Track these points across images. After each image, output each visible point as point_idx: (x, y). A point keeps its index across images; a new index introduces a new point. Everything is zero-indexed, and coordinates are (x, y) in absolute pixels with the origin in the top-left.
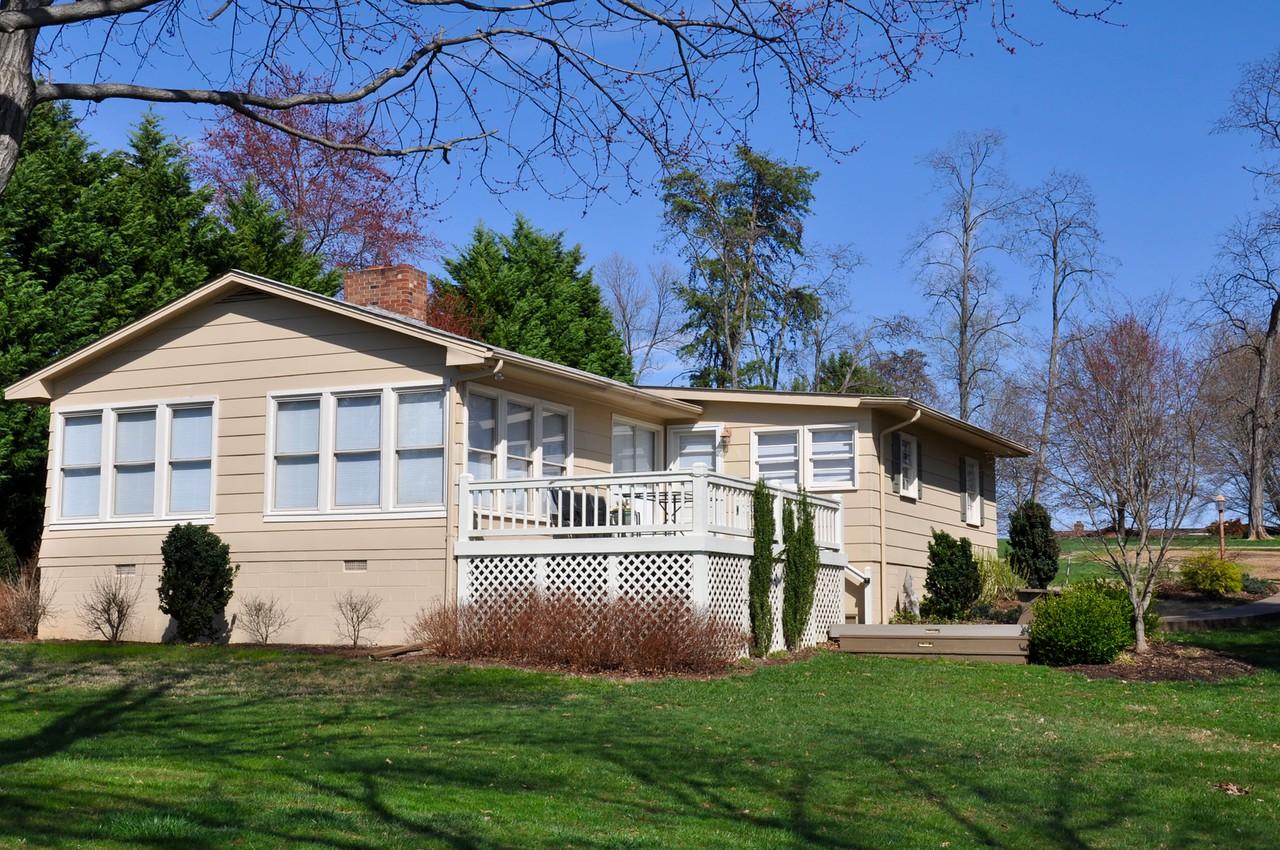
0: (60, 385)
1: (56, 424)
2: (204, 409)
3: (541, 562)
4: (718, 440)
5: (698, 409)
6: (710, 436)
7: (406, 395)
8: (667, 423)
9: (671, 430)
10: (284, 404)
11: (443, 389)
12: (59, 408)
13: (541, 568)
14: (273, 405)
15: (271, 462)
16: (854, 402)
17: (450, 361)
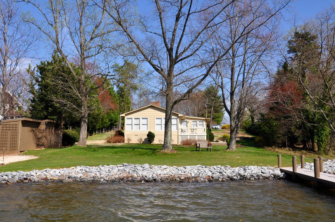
0: (126, 115)
1: (126, 119)
2: (147, 118)
3: (189, 136)
5: (186, 118)
6: (187, 121)
7: (172, 119)
9: (182, 120)
10: (157, 118)
11: (177, 118)
12: (126, 117)
14: (155, 119)
15: (155, 125)
16: (204, 118)
17: (179, 116)
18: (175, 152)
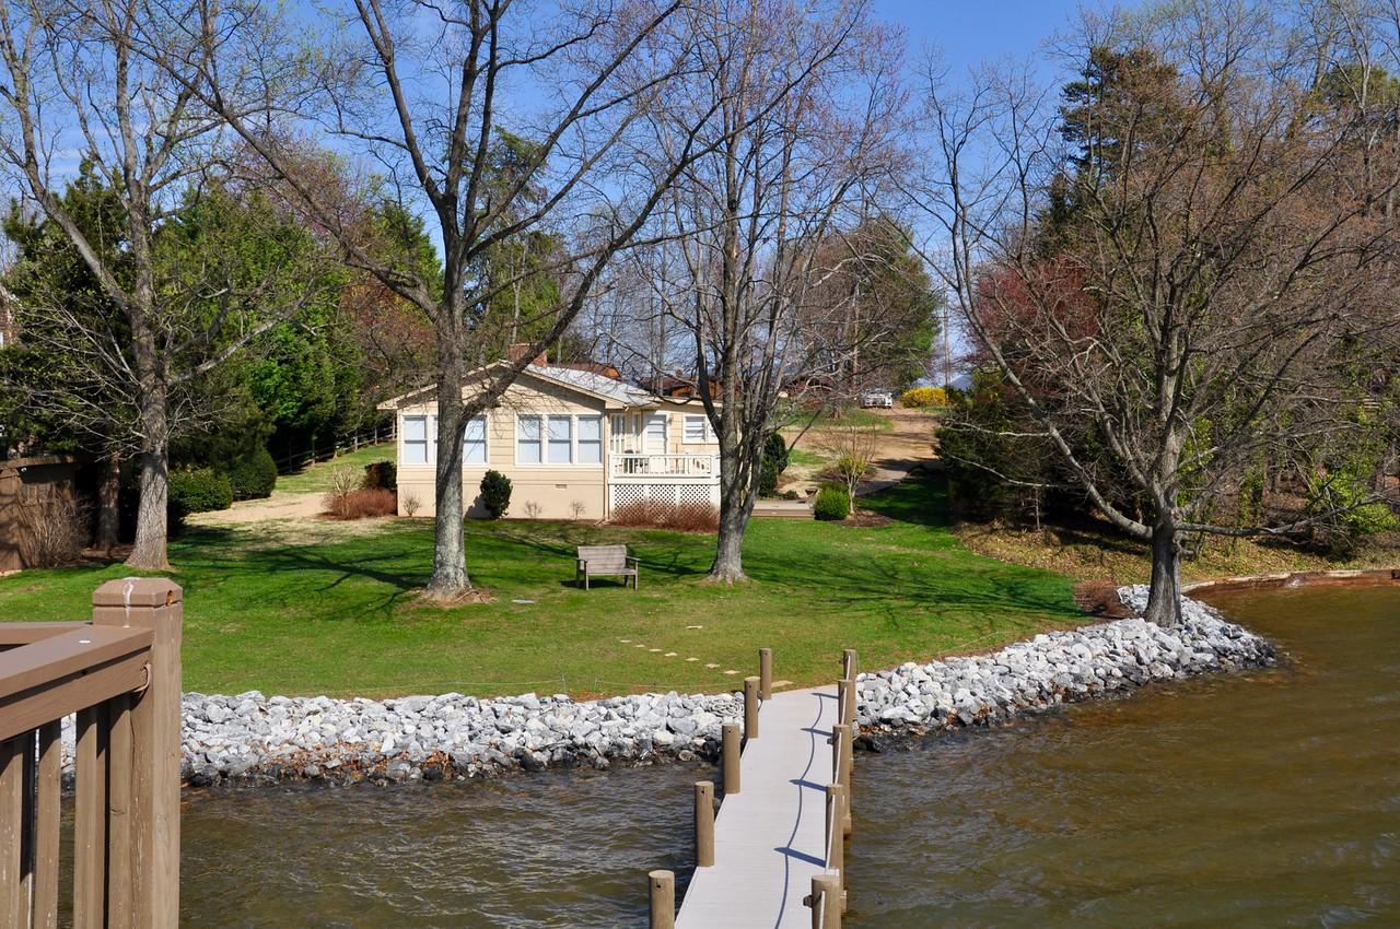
0: (402, 404)
1: (400, 420)
2: (483, 417)
3: (647, 487)
4: (668, 419)
5: (656, 405)
6: (663, 417)
7: (582, 418)
8: (642, 411)
9: (645, 413)
10: (522, 418)
11: (601, 417)
12: (401, 415)
13: (646, 490)
14: (517, 418)
15: (517, 442)
17: (607, 407)
18: (476, 600)
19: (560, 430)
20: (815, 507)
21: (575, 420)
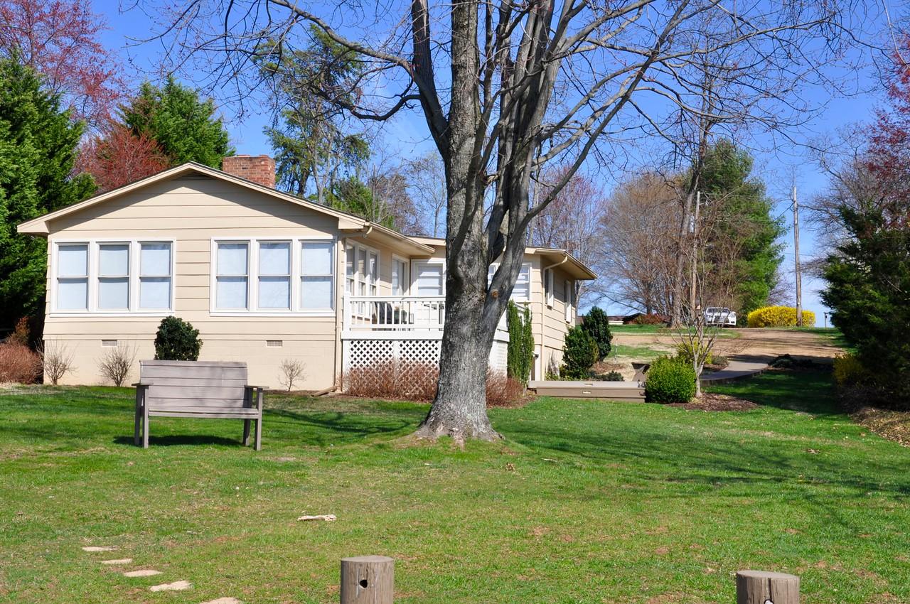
0: (55, 225)
2: (166, 245)
3: (396, 344)
4: (444, 269)
5: (433, 250)
6: (438, 267)
7: (307, 244)
8: (412, 257)
9: (415, 262)
10: (223, 245)
11: (332, 242)
12: (54, 239)
13: (396, 347)
14: (215, 245)
15: (214, 280)
16: (532, 251)
17: (341, 226)
19: (275, 262)
20: (646, 385)
21: (297, 246)
